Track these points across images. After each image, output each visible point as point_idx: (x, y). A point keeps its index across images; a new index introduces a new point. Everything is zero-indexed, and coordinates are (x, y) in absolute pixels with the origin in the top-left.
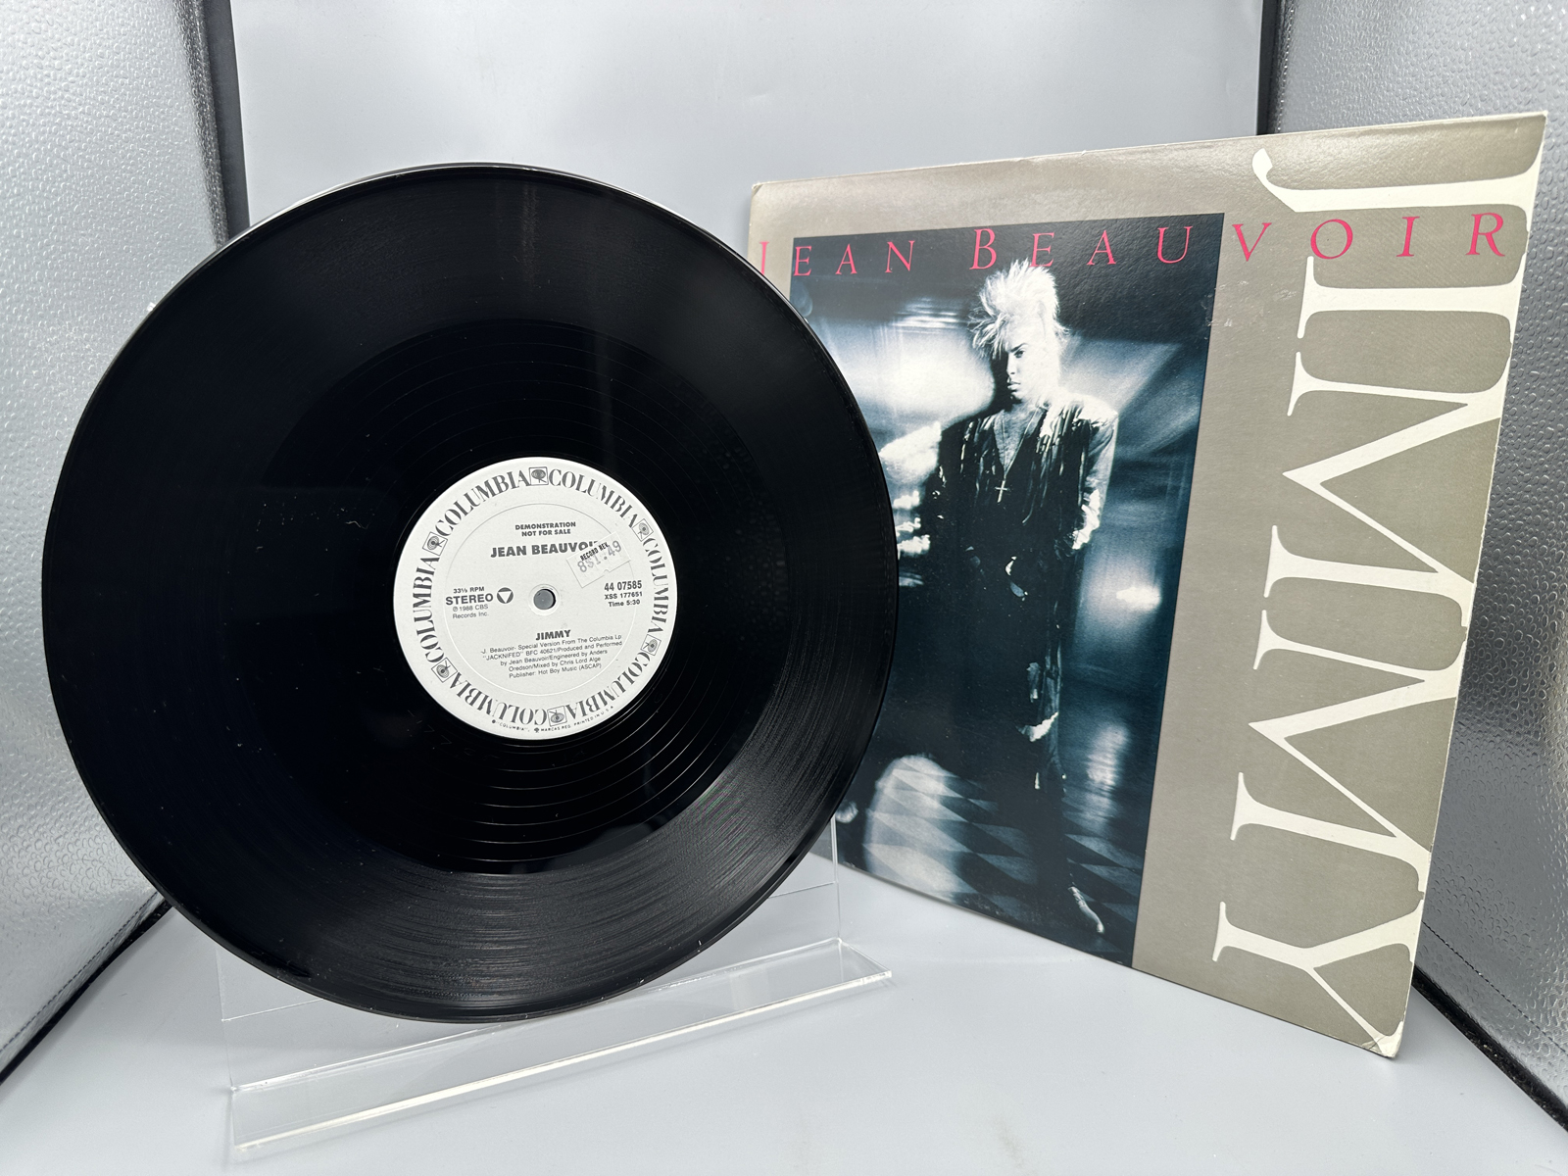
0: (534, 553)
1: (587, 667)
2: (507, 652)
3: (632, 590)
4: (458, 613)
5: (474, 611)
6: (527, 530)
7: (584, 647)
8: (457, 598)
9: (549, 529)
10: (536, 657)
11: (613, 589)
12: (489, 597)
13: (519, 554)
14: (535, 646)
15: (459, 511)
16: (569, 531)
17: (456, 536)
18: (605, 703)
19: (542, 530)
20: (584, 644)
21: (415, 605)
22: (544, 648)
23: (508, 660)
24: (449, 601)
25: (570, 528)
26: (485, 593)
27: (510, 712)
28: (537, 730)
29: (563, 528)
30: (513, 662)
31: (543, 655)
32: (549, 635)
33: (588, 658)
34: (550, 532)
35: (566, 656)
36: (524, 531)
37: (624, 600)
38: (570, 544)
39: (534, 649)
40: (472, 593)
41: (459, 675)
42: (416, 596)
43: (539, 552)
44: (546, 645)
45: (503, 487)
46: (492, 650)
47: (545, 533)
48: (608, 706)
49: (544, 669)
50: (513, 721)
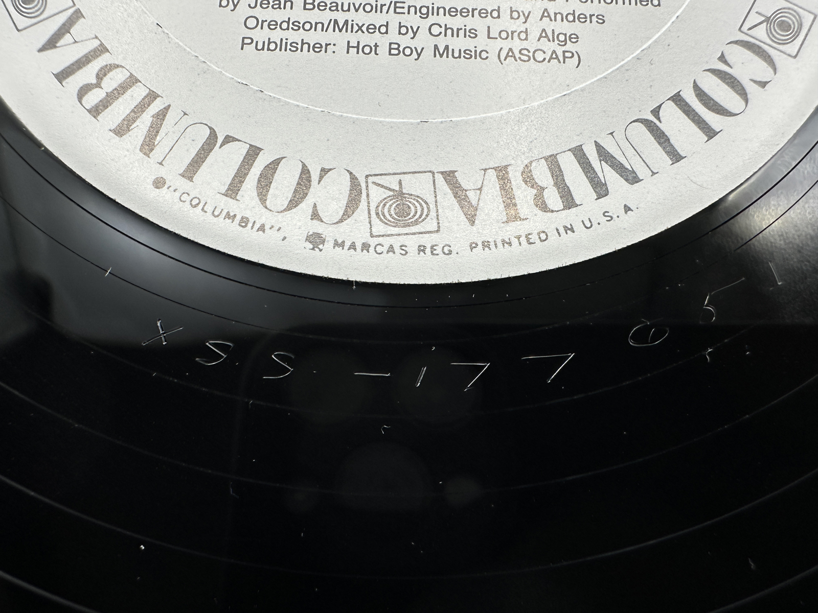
48: (612, 203)
49: (366, 39)
50: (233, 190)
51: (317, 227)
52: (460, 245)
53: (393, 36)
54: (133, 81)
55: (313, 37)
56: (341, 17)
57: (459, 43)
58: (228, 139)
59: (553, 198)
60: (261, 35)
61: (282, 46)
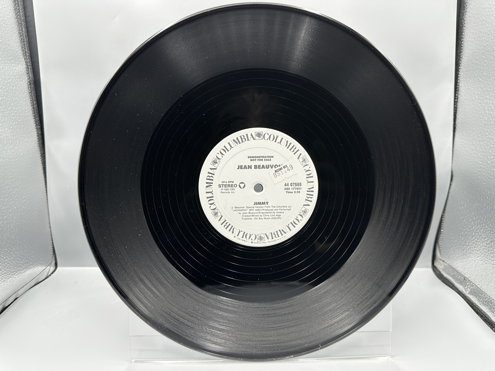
0: (255, 168)
1: (275, 218)
2: (242, 209)
3: (297, 187)
4: (223, 191)
5: (229, 191)
6: (253, 159)
7: (274, 210)
8: (223, 185)
9: (262, 158)
10: (253, 212)
11: (288, 186)
12: (235, 186)
13: (248, 168)
14: (253, 207)
15: (225, 149)
16: (270, 159)
17: (224, 160)
18: (282, 235)
19: (259, 159)
20: (274, 208)
21: (207, 187)
22: (257, 208)
23: (242, 212)
24: (220, 186)
25: (271, 158)
26: (234, 184)
27: (241, 234)
28: (252, 242)
29: (268, 158)
30: (244, 213)
31: (256, 211)
32: (259, 203)
33: (276, 214)
34: (262, 160)
35: (266, 213)
36: (251, 159)
37: (293, 191)
38: (271, 165)
39: (252, 209)
40: (229, 183)
41: (222, 216)
42: (207, 183)
43: (257, 168)
44: (258, 207)
45: (244, 140)
46: (236, 207)
47: (260, 160)
48: (283, 236)
49: (256, 217)
50: (243, 237)
51: (252, 241)
52: (267, 242)
53: (259, 217)
54: (230, 224)
55: (250, 217)
56: (253, 214)
57: (267, 217)
58: (242, 231)
59: (277, 236)
60: (244, 217)
61: (247, 219)
